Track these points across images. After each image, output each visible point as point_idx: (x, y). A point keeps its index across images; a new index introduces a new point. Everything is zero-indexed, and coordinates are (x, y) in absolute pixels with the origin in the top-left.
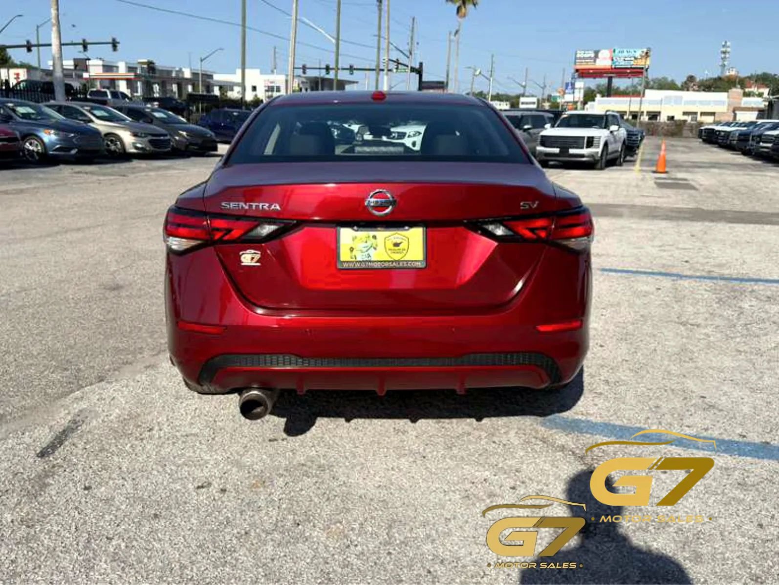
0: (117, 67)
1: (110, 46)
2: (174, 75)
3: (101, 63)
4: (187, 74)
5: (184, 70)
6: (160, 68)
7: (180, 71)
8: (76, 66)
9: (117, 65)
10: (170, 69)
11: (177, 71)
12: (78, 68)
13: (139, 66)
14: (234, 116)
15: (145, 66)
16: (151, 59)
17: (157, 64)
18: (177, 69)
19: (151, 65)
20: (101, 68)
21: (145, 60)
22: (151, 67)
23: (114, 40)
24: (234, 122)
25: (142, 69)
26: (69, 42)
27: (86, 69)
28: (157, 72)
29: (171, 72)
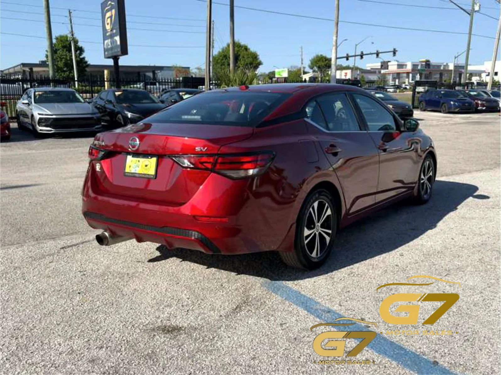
0: (406, 65)
1: (392, 53)
2: (442, 68)
3: (396, 63)
4: (451, 67)
5: (449, 64)
6: (433, 64)
7: (447, 65)
8: (382, 66)
9: (406, 64)
10: (440, 64)
11: (444, 66)
12: (383, 67)
13: (420, 64)
14: (441, 94)
15: (424, 63)
16: (428, 59)
17: (431, 62)
18: (445, 64)
19: (428, 63)
20: (396, 67)
21: (424, 60)
22: (428, 64)
23: (394, 49)
24: (441, 97)
25: (422, 65)
26: (369, 53)
27: (387, 68)
28: (431, 67)
29: (441, 66)
